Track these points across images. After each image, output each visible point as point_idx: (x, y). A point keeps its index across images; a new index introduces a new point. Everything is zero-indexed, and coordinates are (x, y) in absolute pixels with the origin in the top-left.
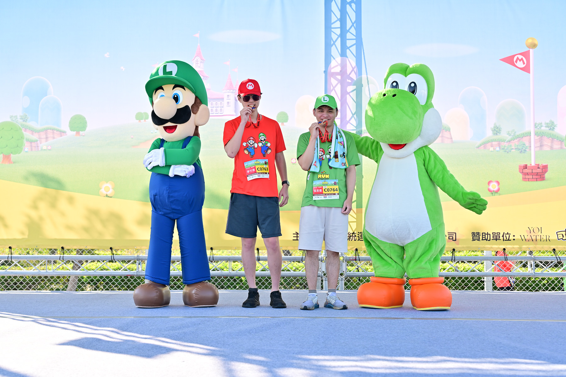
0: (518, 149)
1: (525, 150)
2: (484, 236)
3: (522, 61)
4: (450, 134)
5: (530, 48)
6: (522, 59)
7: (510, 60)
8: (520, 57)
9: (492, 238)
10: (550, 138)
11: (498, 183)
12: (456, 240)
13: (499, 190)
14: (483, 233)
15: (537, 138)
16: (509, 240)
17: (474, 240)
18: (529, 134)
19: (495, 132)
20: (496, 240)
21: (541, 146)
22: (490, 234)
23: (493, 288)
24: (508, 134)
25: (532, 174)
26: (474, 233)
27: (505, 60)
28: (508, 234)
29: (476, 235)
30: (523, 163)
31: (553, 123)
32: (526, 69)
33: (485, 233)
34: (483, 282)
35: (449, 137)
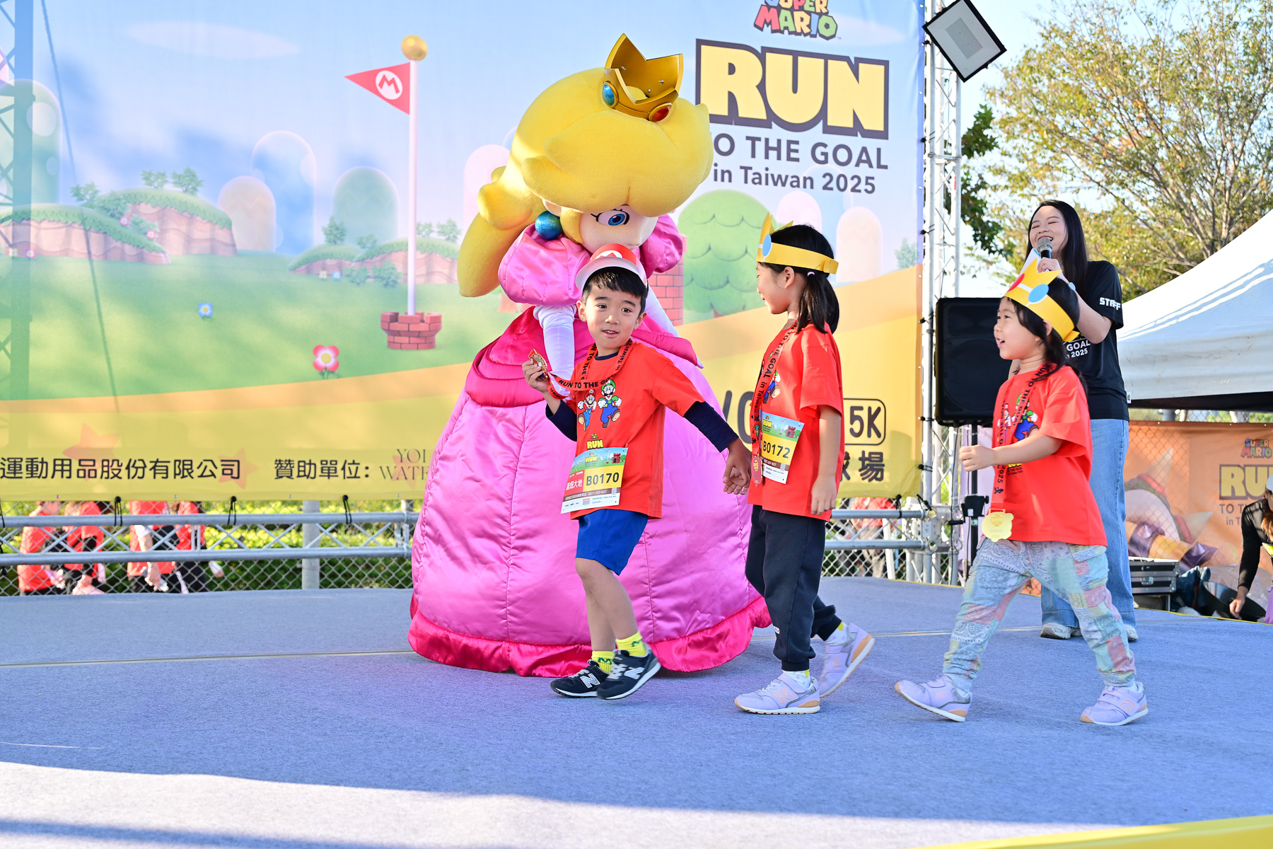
0: (380, 278)
1: (395, 282)
2: (302, 469)
3: (392, 85)
4: (232, 236)
5: (410, 59)
6: (393, 81)
7: (367, 80)
8: (390, 76)
9: (319, 472)
10: (448, 259)
11: (335, 350)
12: (238, 477)
13: (336, 365)
14: (299, 462)
15: (421, 256)
16: (355, 477)
17: (279, 477)
18: (403, 247)
19: (332, 237)
20: (329, 476)
21: (429, 274)
22: (315, 465)
23: (321, 584)
24: (359, 244)
25: (409, 333)
26: (280, 461)
27: (357, 78)
28: (354, 463)
29: (285, 465)
30: (390, 310)
31: (454, 226)
32: (402, 104)
33: (304, 462)
34: (300, 569)
35: (228, 241)
